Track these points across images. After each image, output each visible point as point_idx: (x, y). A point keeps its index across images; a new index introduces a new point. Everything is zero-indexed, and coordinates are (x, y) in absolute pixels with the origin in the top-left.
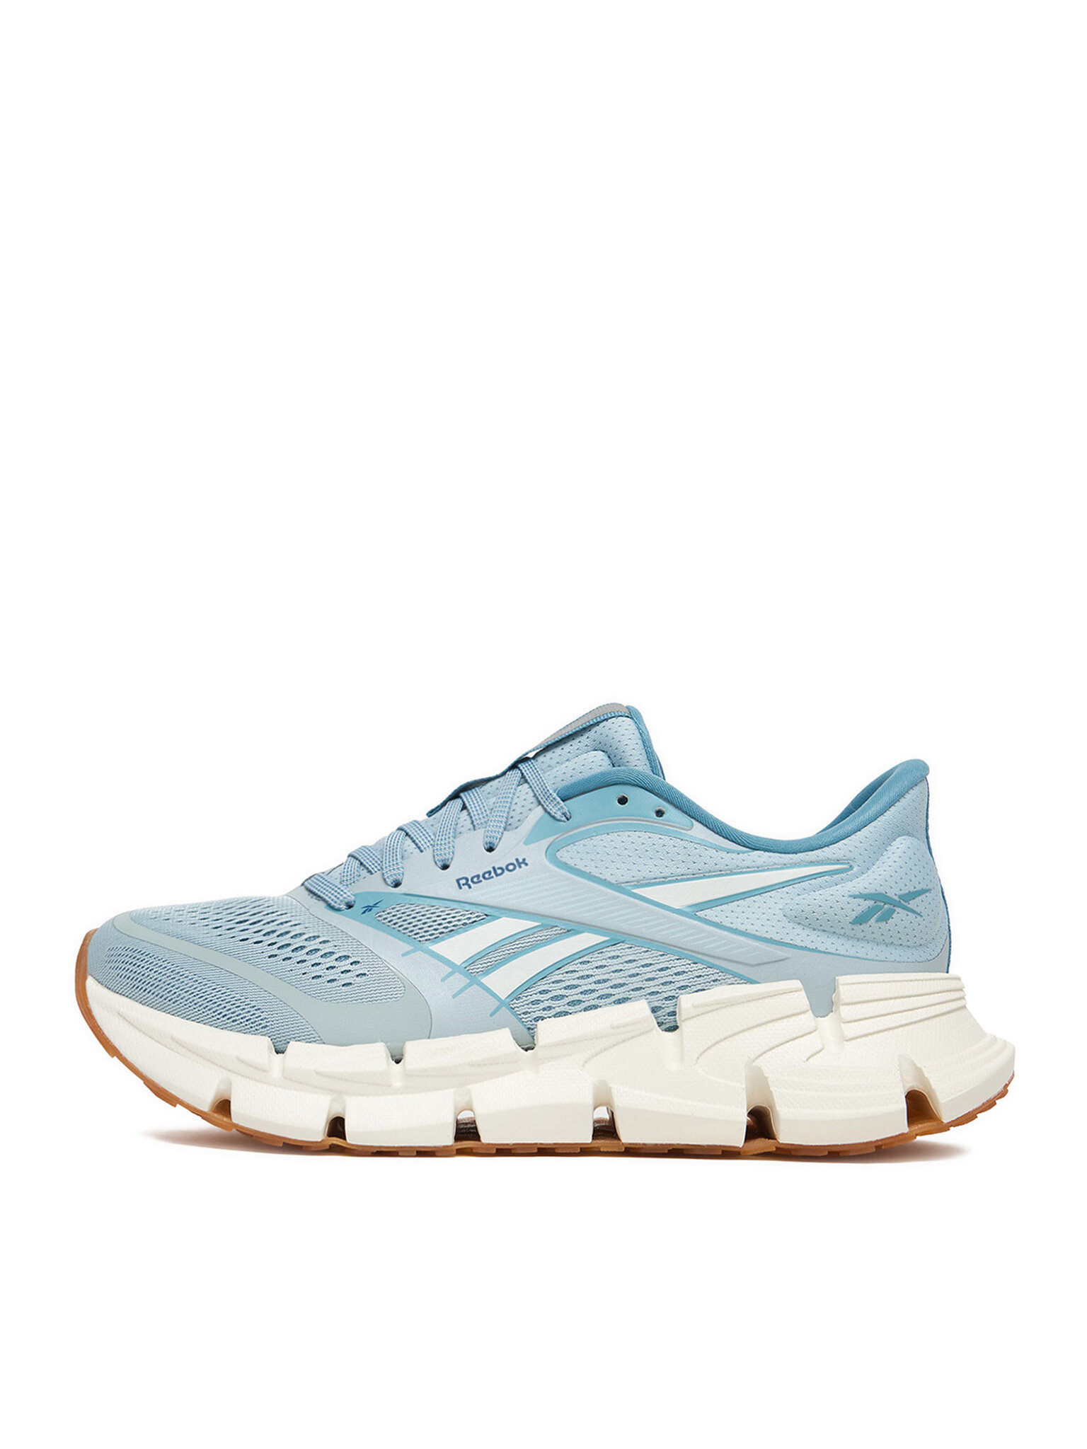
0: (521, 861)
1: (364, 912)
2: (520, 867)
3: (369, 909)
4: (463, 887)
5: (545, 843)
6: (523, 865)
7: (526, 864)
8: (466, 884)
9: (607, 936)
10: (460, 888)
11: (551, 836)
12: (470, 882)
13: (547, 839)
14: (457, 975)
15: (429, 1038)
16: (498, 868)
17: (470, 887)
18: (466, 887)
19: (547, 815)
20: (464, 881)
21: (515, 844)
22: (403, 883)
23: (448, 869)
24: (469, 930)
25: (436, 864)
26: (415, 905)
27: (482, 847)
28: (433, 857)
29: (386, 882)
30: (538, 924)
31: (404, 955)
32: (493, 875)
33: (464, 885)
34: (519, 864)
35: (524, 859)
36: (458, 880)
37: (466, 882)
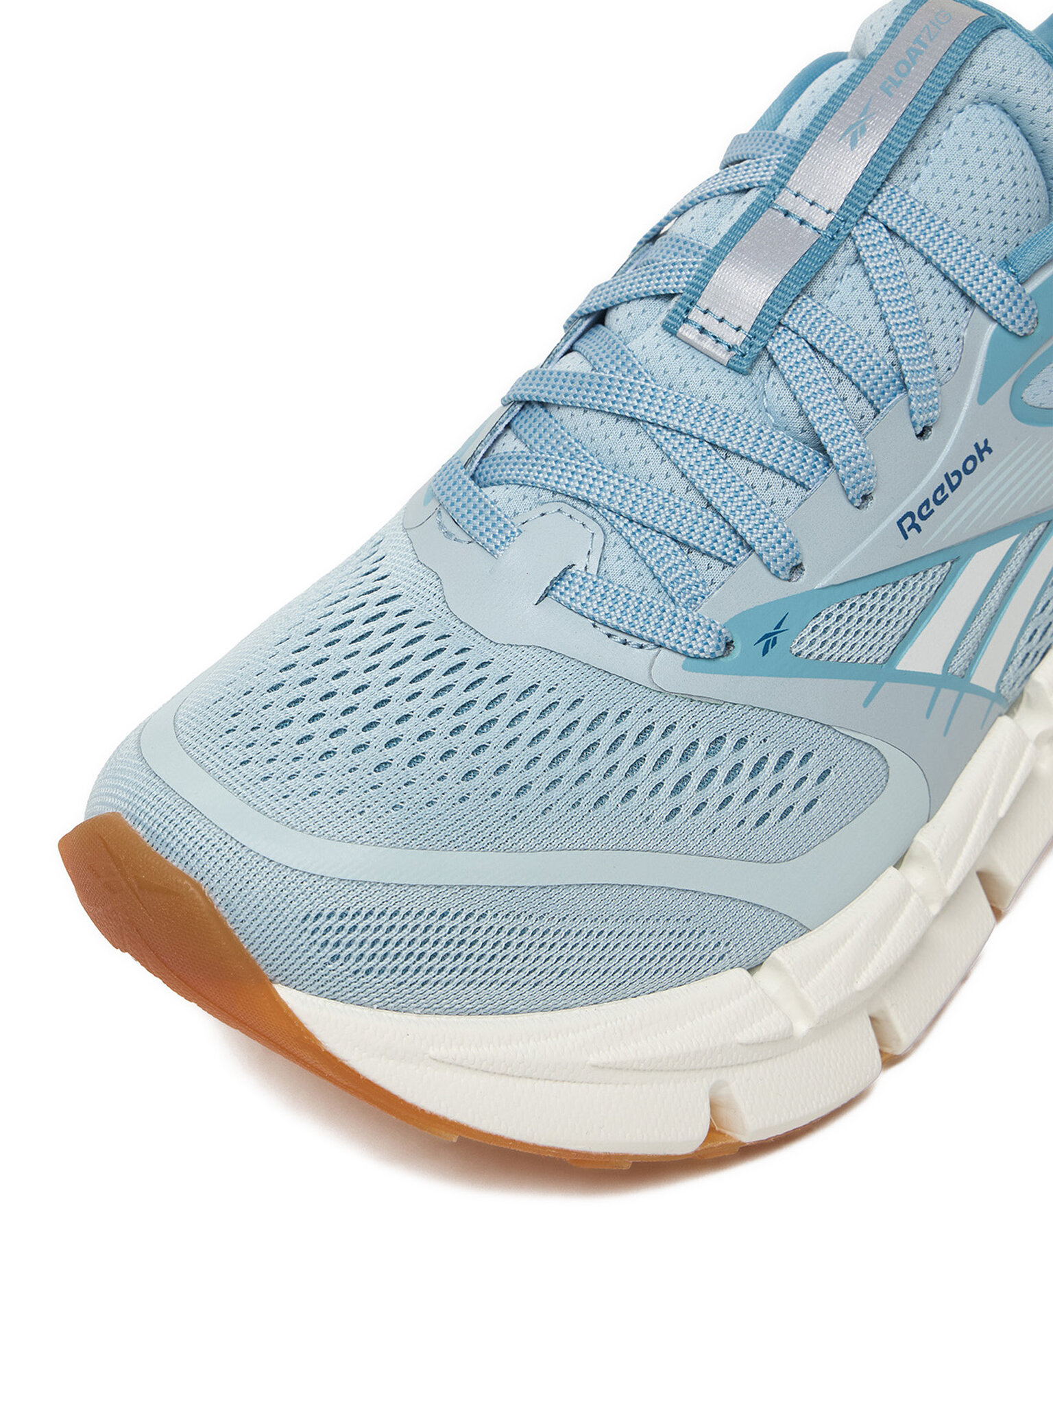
0: (982, 446)
1: (765, 651)
2: (982, 459)
4: (908, 533)
5: (1005, 390)
6: (986, 454)
7: (990, 451)
8: (913, 525)
10: (906, 537)
11: (1011, 375)
12: (918, 521)
13: (1010, 380)
14: (944, 692)
15: (927, 823)
16: (953, 475)
17: (919, 530)
18: (914, 530)
19: (1002, 331)
20: (908, 522)
21: (965, 408)
22: (805, 567)
23: (871, 504)
24: (937, 606)
25: (853, 504)
26: (848, 604)
27: (911, 433)
28: (842, 492)
29: (776, 574)
30: (1015, 537)
31: (866, 705)
32: (947, 490)
33: (909, 529)
34: (983, 450)
35: (986, 442)
36: (900, 523)
37: (911, 522)
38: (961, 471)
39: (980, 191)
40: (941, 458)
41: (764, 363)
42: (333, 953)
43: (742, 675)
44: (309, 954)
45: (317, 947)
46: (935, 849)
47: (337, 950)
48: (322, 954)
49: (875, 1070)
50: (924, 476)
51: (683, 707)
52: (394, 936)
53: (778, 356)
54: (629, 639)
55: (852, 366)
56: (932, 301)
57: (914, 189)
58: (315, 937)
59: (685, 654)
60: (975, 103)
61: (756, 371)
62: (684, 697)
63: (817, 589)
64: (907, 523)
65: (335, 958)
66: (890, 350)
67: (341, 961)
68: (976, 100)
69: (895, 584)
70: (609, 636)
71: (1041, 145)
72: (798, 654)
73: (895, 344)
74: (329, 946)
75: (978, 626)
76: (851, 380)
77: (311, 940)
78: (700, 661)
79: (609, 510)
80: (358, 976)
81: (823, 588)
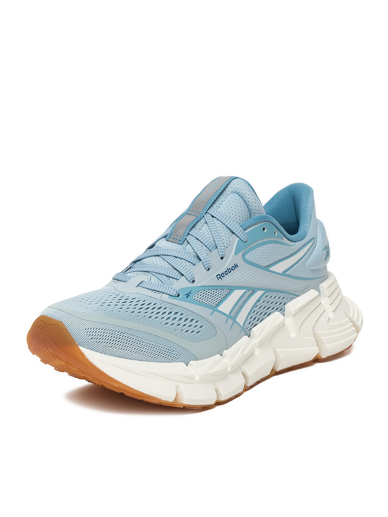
1: (187, 297)
2: (236, 268)
3: (188, 295)
4: (219, 279)
5: (241, 254)
6: (237, 267)
8: (220, 278)
9: (264, 291)
10: (219, 280)
11: (243, 250)
12: (221, 277)
13: (242, 252)
14: (230, 319)
15: (227, 349)
16: (229, 269)
17: (222, 279)
18: (220, 279)
19: (240, 239)
21: (232, 255)
22: (195, 281)
23: (210, 271)
24: (227, 298)
25: (206, 269)
26: (206, 291)
27: (219, 258)
28: (203, 266)
29: (189, 281)
30: (246, 290)
31: (211, 315)
32: (228, 272)
33: (219, 278)
34: (236, 266)
35: (237, 264)
36: (217, 276)
37: (220, 277)
38: (231, 269)
39: (234, 211)
40: (227, 265)
41: (186, 242)
42: (91, 337)
43: (182, 301)
44: (86, 337)
45: (88, 336)
46: (228, 354)
47: (92, 337)
48: (89, 337)
49: (215, 397)
50: (223, 267)
51: (169, 305)
52: (105, 334)
53: (189, 241)
54: (156, 292)
55: (205, 242)
56: (223, 232)
57: (219, 209)
58: (87, 333)
59: (169, 295)
60: (232, 193)
61: (184, 244)
62: (169, 303)
63: (198, 286)
64: (219, 276)
65: (92, 338)
66: (214, 241)
67: (93, 339)
68: (232, 192)
69: (217, 290)
70: (152, 291)
71: (248, 203)
72: (195, 299)
73: (215, 240)
74: (91, 336)
75: (237, 307)
76: (205, 245)
77: (87, 334)
78: (172, 297)
79: (152, 272)
80: (97, 343)
81: (200, 286)
